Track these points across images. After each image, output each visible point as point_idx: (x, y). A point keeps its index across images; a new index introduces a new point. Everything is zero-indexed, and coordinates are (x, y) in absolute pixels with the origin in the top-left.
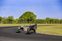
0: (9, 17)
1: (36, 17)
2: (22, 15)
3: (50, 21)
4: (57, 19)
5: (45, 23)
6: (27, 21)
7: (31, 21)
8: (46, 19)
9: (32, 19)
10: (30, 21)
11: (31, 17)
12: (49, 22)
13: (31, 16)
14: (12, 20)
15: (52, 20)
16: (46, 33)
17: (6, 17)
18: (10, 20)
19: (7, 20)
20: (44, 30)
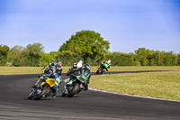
0: (29, 47)
1: (108, 48)
2: (67, 42)
3: (149, 58)
4: (168, 54)
5: (136, 65)
6: (83, 57)
7: (92, 57)
8: (137, 52)
9: (95, 54)
10: (89, 59)
11: (93, 48)
12: (146, 61)
13: (93, 44)
14: (37, 57)
15: (154, 56)
16: (138, 93)
17: (21, 47)
18: (32, 55)
19: (24, 54)
20: (132, 86)
